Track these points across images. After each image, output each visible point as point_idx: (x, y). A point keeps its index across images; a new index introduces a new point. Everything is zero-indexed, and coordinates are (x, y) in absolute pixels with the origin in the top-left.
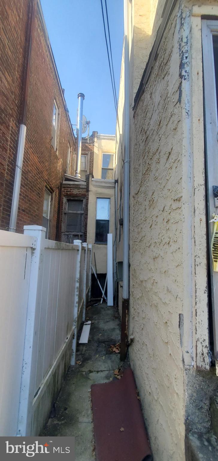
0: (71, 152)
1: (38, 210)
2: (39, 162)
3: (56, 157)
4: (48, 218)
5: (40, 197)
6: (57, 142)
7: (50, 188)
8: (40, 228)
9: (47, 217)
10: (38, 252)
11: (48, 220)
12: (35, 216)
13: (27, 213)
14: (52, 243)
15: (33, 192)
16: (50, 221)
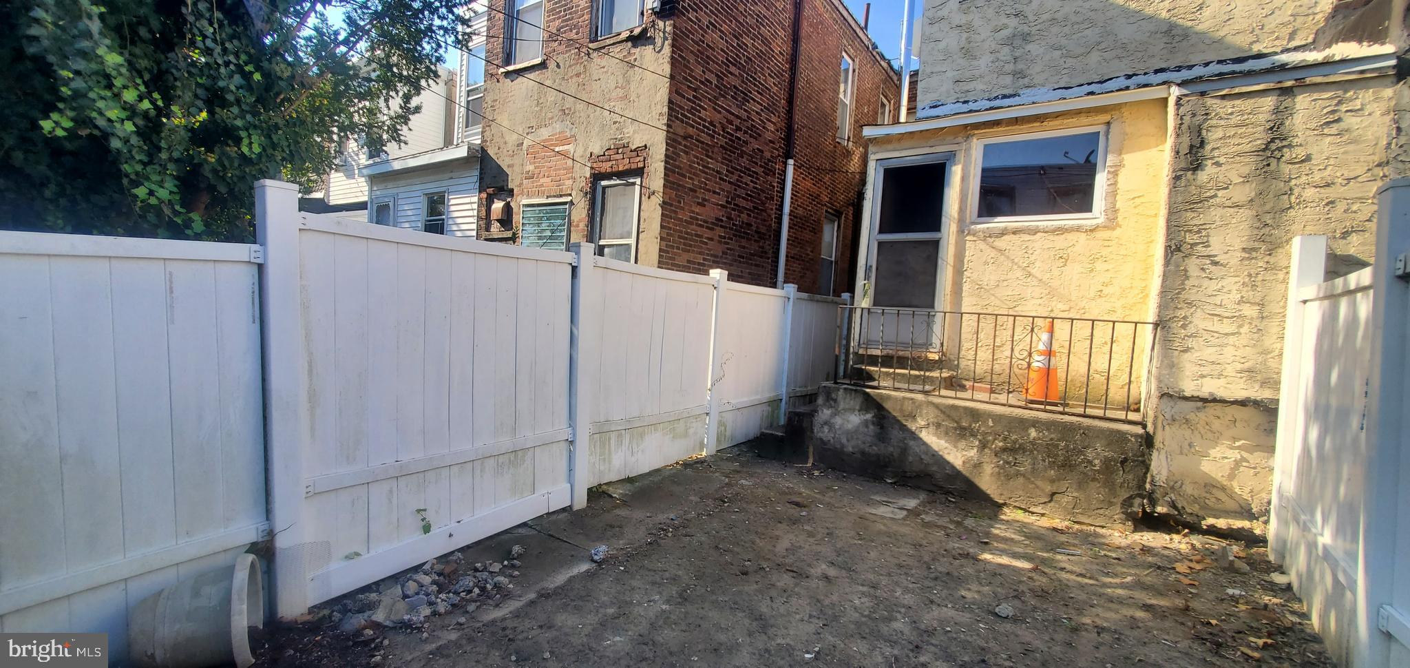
0: (890, 111)
1: (812, 252)
2: (814, 184)
3: (848, 154)
4: (833, 259)
5: (815, 233)
6: (850, 124)
7: (835, 210)
8: (793, 285)
9: (831, 257)
10: (791, 300)
11: (832, 262)
12: (807, 262)
13: (797, 259)
14: (805, 295)
15: (805, 229)
16: (836, 262)
